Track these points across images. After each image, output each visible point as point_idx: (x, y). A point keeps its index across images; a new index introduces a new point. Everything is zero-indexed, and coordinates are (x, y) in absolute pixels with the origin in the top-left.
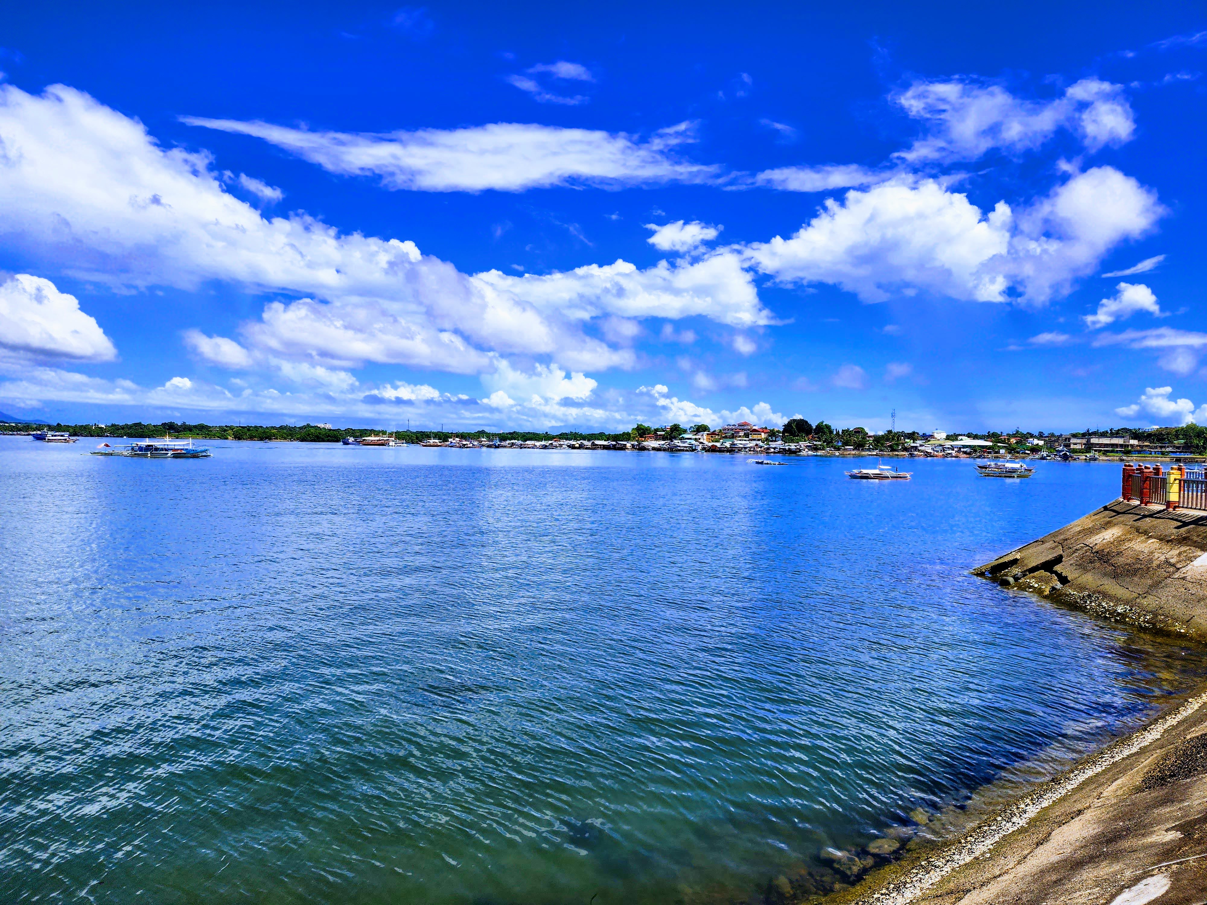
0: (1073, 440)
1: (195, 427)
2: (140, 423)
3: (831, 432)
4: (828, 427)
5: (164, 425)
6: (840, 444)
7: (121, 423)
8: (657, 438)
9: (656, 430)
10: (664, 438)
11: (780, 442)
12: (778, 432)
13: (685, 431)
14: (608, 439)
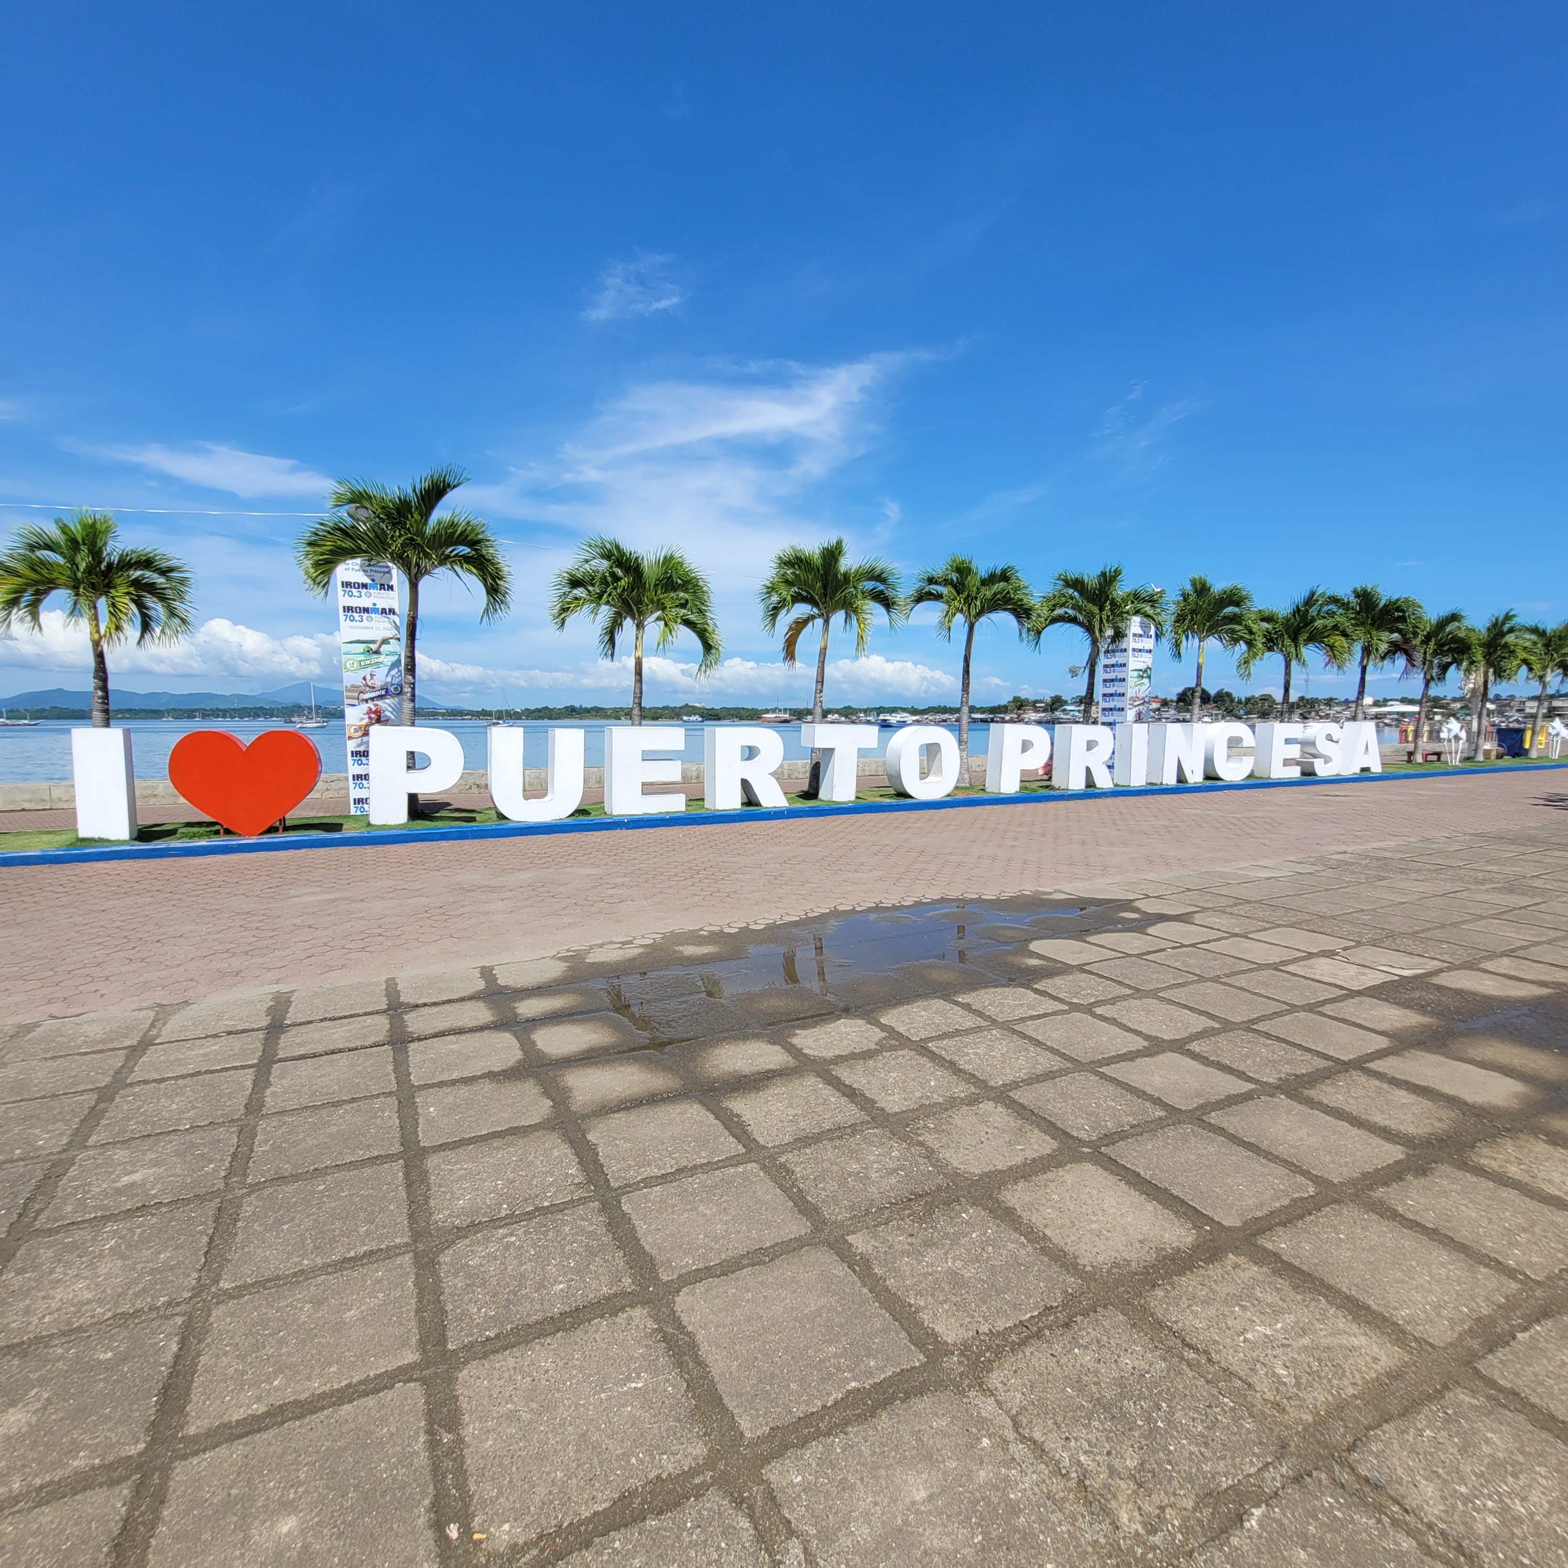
0: (1529, 704)
1: (592, 709)
2: (547, 708)
3: (1232, 700)
4: (1229, 695)
5: (566, 708)
6: (1242, 712)
7: (533, 708)
8: (1036, 710)
9: (1036, 702)
10: (1045, 711)
11: (1173, 712)
12: (1172, 701)
13: (1066, 703)
14: (984, 713)
